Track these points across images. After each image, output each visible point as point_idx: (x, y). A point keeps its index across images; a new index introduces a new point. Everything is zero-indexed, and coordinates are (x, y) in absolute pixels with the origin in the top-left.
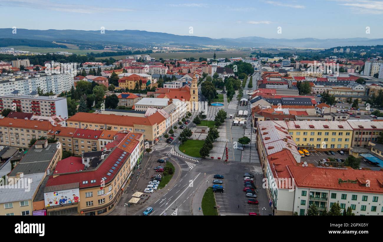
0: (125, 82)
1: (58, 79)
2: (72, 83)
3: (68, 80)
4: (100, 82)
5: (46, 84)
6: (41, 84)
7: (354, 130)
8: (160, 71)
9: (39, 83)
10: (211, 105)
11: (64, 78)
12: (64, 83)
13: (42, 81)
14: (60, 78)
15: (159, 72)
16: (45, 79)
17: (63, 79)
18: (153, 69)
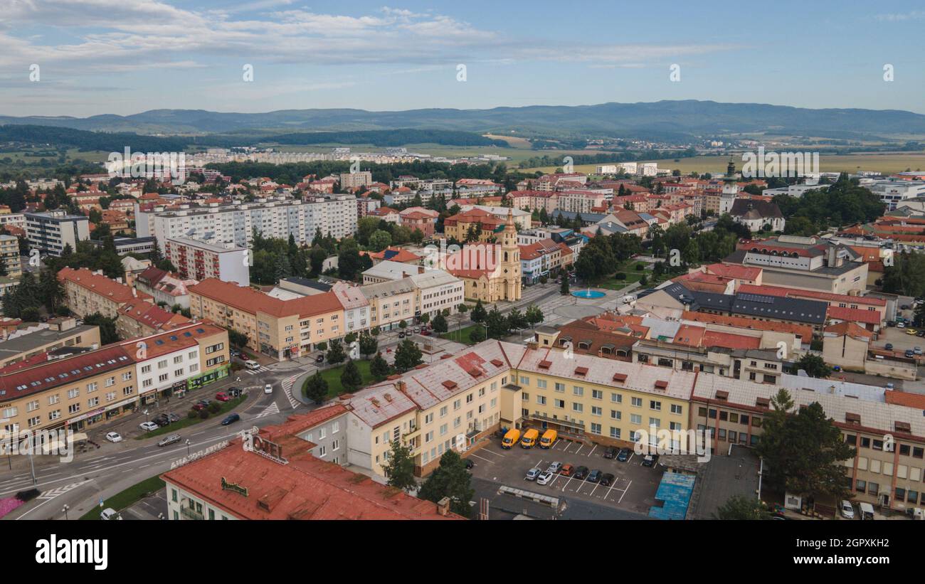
0: (456, 225)
1: (315, 212)
2: (353, 222)
3: (340, 214)
4: (413, 222)
5: (286, 221)
6: (274, 220)
7: (693, 400)
8: (584, 203)
9: (269, 218)
10: (568, 292)
11: (331, 211)
12: (331, 220)
13: (276, 215)
14: (320, 210)
15: (582, 205)
16: (285, 211)
17: (329, 213)
18: (570, 197)
